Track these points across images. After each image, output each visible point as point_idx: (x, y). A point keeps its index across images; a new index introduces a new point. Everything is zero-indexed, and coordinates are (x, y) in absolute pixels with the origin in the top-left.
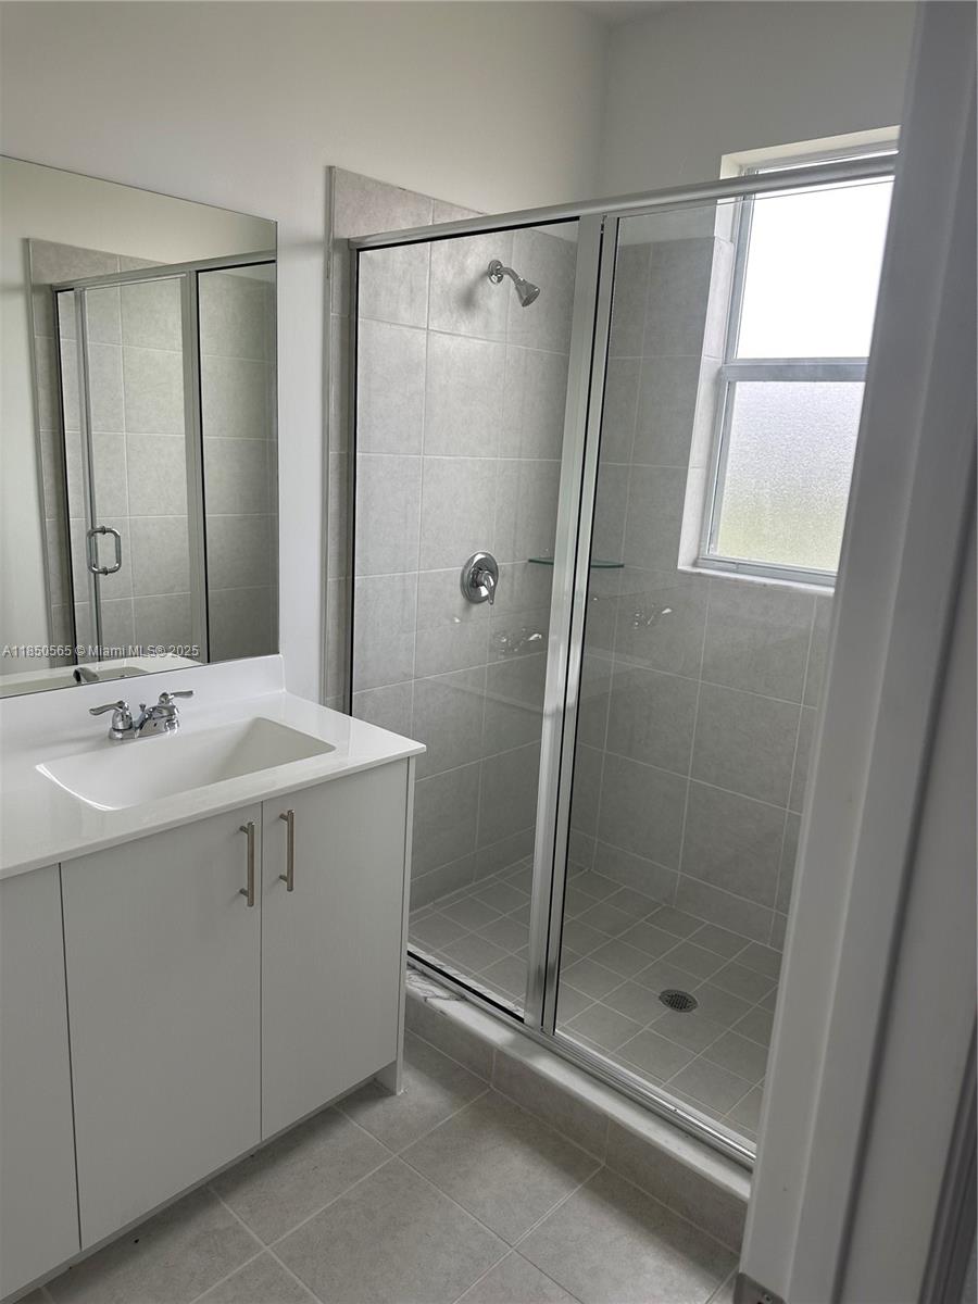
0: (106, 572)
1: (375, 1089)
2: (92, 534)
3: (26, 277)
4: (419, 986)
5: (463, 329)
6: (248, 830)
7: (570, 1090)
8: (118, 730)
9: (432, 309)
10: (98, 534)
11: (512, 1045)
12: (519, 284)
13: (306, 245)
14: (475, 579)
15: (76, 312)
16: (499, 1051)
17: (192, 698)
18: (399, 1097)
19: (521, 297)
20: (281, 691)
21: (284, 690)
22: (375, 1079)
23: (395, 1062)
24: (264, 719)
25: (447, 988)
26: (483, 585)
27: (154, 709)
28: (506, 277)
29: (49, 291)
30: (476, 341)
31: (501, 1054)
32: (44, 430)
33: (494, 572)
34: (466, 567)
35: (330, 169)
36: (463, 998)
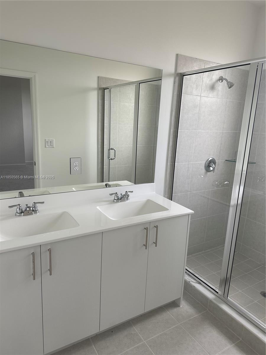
0: (112, 159)
1: (174, 304)
2: (109, 150)
3: (98, 86)
4: (187, 278)
5: (211, 95)
6: (146, 229)
7: (232, 316)
8: (115, 200)
9: (202, 91)
10: (111, 150)
11: (214, 299)
12: (228, 82)
13: (169, 75)
14: (209, 165)
15: (109, 94)
16: (210, 300)
17: (133, 193)
18: (181, 308)
19: (228, 86)
20: (154, 193)
21: (155, 192)
22: (174, 301)
23: (180, 298)
24: (150, 200)
25: (195, 280)
26: (211, 167)
27: (124, 195)
28: (224, 81)
29: (103, 89)
30: (214, 99)
31: (211, 301)
32: (100, 124)
33: (215, 163)
34: (206, 162)
35: (177, 55)
36: (200, 283)
